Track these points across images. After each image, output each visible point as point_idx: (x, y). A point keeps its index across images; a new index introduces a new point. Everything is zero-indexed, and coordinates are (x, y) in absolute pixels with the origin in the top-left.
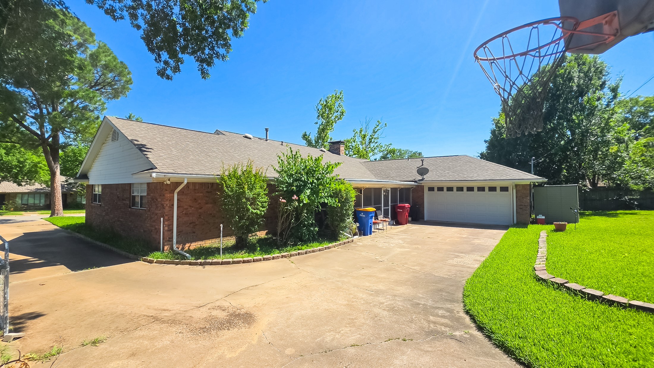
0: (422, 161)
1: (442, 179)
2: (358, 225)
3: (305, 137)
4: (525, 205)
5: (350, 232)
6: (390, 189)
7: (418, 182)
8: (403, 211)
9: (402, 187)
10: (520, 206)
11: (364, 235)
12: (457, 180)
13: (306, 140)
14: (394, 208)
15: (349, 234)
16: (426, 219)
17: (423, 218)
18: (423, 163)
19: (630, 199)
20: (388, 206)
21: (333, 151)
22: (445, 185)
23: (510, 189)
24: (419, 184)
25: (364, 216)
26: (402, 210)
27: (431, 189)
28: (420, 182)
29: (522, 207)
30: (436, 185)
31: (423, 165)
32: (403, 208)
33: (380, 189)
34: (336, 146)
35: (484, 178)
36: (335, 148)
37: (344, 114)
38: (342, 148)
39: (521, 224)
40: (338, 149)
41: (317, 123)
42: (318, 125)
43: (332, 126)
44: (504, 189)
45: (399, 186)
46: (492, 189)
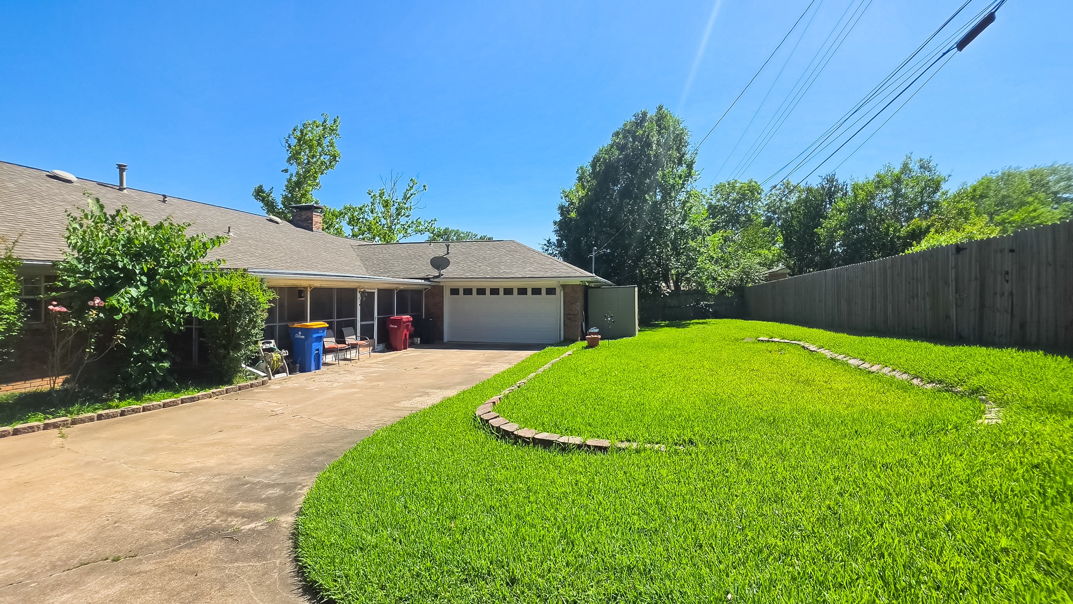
0: (448, 246)
1: (468, 275)
2: (285, 353)
3: (260, 196)
4: (574, 314)
5: (267, 368)
6: (376, 291)
7: (432, 280)
8: (399, 328)
9: (402, 287)
10: (568, 316)
11: (303, 370)
12: (488, 276)
13: (263, 201)
14: (383, 323)
15: (265, 371)
16: (446, 340)
17: (441, 337)
18: (448, 250)
19: (706, 305)
20: (373, 320)
21: (300, 223)
22: (475, 285)
23: (558, 291)
24: (433, 284)
25: (303, 337)
26: (396, 326)
27: (454, 292)
28: (435, 280)
29: (570, 316)
30: (461, 285)
31: (448, 253)
32: (398, 322)
33: (353, 291)
34: (305, 214)
35: (524, 275)
36: (304, 217)
37: (337, 159)
38: (317, 219)
39: (567, 341)
40: (308, 220)
41: (286, 171)
42: (288, 176)
43: (315, 178)
44: (551, 291)
45: (397, 286)
46: (536, 291)
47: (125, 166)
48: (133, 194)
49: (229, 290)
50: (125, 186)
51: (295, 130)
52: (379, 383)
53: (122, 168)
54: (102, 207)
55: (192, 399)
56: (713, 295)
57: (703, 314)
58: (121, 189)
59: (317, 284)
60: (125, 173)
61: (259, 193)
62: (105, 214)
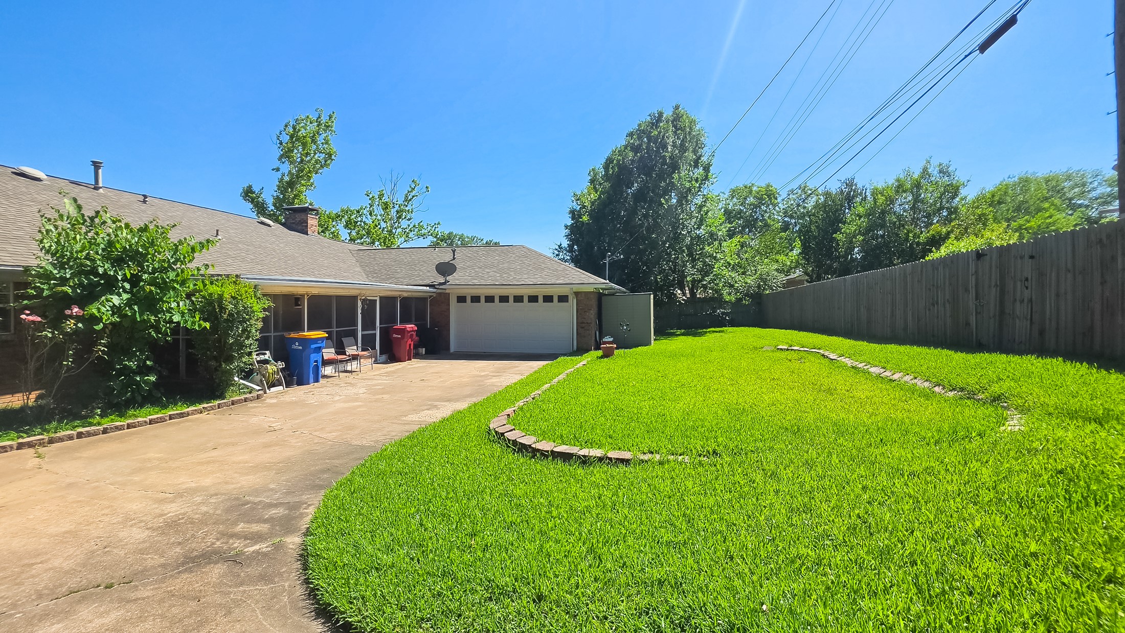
0: (454, 251)
1: (476, 282)
2: (281, 365)
3: (249, 196)
4: (587, 323)
5: (261, 380)
6: (378, 299)
7: (437, 287)
8: (403, 338)
9: (405, 295)
10: (581, 325)
11: (300, 383)
12: (497, 283)
13: (252, 202)
14: (385, 333)
15: (260, 384)
16: (452, 349)
17: (448, 348)
18: (454, 255)
19: (723, 313)
20: (375, 329)
21: (294, 225)
22: (483, 292)
23: (570, 298)
24: (439, 291)
25: (300, 348)
26: (400, 336)
27: (461, 299)
28: (441, 287)
29: (583, 325)
30: (469, 292)
31: (454, 258)
32: (402, 332)
33: (354, 299)
34: (299, 217)
35: (535, 282)
36: (298, 220)
37: (333, 157)
38: (312, 221)
39: (581, 350)
40: (302, 223)
41: (278, 170)
42: (279, 175)
43: (309, 178)
44: (563, 299)
45: (400, 293)
46: (548, 299)
47: (101, 163)
48: (110, 194)
49: (221, 297)
50: (101, 185)
51: (286, 126)
52: (383, 396)
53: (97, 165)
54: (79, 207)
55: (181, 415)
56: (730, 302)
57: (719, 323)
58: (96, 188)
59: (315, 291)
60: (100, 171)
61: (248, 194)
62: (83, 215)
